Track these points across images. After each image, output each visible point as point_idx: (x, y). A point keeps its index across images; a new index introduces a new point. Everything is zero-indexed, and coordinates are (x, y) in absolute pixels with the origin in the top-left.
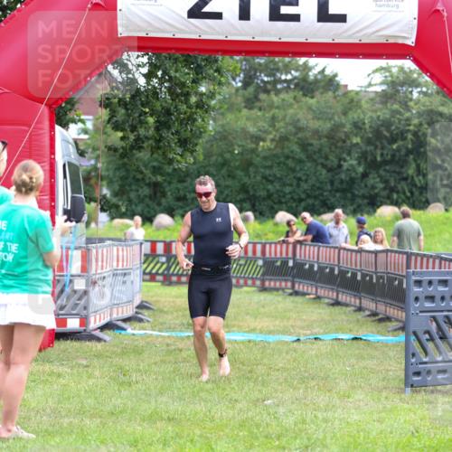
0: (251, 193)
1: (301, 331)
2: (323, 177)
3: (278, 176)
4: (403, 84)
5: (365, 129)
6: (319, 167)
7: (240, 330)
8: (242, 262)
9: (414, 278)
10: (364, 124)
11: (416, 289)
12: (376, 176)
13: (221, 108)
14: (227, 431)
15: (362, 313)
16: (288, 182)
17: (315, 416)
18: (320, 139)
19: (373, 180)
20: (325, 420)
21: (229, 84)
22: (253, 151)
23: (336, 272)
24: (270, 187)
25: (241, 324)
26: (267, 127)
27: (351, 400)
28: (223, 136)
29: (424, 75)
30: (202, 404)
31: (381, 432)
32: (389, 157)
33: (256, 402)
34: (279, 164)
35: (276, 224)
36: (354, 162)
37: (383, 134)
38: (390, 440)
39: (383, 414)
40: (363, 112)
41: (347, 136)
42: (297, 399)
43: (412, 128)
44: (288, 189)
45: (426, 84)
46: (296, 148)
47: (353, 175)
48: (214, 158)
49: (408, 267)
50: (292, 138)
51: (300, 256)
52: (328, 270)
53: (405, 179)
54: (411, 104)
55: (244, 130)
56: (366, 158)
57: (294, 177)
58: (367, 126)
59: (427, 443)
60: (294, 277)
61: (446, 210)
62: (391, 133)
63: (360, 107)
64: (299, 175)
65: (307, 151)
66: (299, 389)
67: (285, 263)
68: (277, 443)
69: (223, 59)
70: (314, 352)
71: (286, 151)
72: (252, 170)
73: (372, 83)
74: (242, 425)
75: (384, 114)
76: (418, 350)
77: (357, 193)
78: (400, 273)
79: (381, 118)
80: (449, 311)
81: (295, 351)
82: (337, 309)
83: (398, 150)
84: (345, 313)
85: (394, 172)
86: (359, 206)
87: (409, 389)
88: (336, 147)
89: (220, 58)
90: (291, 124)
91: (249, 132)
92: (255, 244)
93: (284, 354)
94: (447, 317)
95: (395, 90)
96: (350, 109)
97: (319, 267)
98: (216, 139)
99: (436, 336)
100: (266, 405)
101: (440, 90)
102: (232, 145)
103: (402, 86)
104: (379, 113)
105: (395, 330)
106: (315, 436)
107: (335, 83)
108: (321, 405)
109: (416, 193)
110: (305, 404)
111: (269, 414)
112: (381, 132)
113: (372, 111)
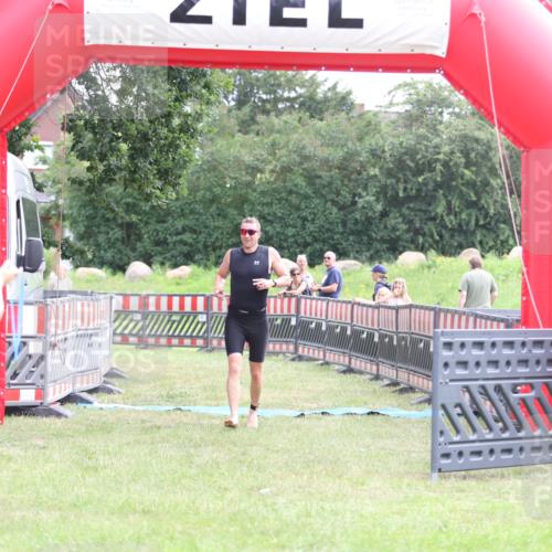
1: (305, 404)
2: (333, 216)
3: (279, 215)
4: (431, 104)
5: (385, 158)
6: (329, 205)
9: (443, 339)
10: (384, 151)
11: (446, 353)
12: (398, 215)
13: (210, 131)
14: (215, 526)
15: (379, 382)
16: (291, 223)
17: (322, 508)
18: (331, 170)
19: (394, 220)
21: (220, 103)
22: (249, 184)
23: (349, 332)
24: (269, 228)
26: (266, 155)
27: (365, 487)
28: (212, 166)
29: (457, 93)
30: (185, 493)
31: (402, 527)
32: (414, 192)
33: (250, 491)
34: (280, 200)
36: (372, 199)
37: (407, 164)
38: (413, 537)
39: (405, 506)
40: (383, 137)
42: (300, 487)
43: (441, 156)
44: (290, 231)
45: (459, 104)
46: (301, 181)
47: (370, 214)
48: (200, 194)
49: (436, 325)
50: (296, 168)
51: (305, 313)
52: (338, 330)
53: (434, 219)
54: (441, 127)
55: (238, 160)
56: (386, 194)
57: (298, 217)
58: (388, 155)
59: (458, 540)
60: (297, 338)
61: (483, 256)
62: (417, 164)
63: (379, 131)
64: (304, 214)
65: (314, 184)
66: (303, 474)
67: (286, 321)
68: (275, 540)
69: (212, 73)
70: (321, 430)
71: (289, 184)
72: (247, 207)
73: (394, 102)
74: (233, 519)
75: (408, 139)
76: (448, 426)
77: (374, 235)
78: (427, 334)
79: (404, 144)
80: (485, 379)
81: (298, 428)
82: (350, 377)
83: (425, 184)
84: (359, 382)
85: (420, 210)
86: (377, 252)
87: (436, 475)
88: (350, 180)
89: (209, 71)
90: (295, 152)
91: (243, 161)
93: (285, 433)
94: (483, 387)
95: (421, 112)
96: (367, 133)
97: (328, 327)
98: (204, 170)
99: (470, 412)
100: (262, 495)
101: (476, 110)
102: (223, 177)
103: (430, 106)
104: (401, 139)
105: (420, 403)
106: (321, 532)
107: (349, 102)
108: (329, 496)
109: (447, 235)
110: (310, 493)
111: (266, 506)
112: (404, 161)
113: (394, 136)
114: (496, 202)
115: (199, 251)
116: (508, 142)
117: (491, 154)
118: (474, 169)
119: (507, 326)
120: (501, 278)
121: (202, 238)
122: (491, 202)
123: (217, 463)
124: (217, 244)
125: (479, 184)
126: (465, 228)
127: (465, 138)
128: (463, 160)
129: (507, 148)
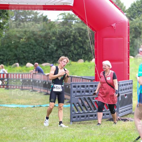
0: (18, 56)
1: (35, 104)
2: (42, 51)
3: (27, 50)
4: (69, 19)
5: (57, 34)
6: (41, 48)
7: (14, 103)
8: (15, 80)
9: (73, 85)
10: (56, 33)
11: (74, 89)
12: (60, 50)
13: (7, 28)
14: (10, 138)
16: (31, 53)
17: (40, 133)
18: (41, 38)
19: (60, 52)
20: (43, 134)
22: (19, 42)
23: (47, 83)
24: (24, 54)
25: (14, 101)
26: (23, 34)
27: (52, 127)
28: (8, 37)
29: (76, 16)
30: (1, 129)
31: (62, 138)
32: (65, 44)
33: (20, 128)
34: (27, 46)
35: (27, 67)
36: (53, 46)
38: (65, 140)
39: (63, 132)
40: (56, 29)
41: (51, 37)
42: (33, 127)
43: (72, 34)
44: (30, 55)
45: (77, 19)
46: (33, 41)
47: (53, 50)
48: (5, 45)
49: (71, 81)
50: (32, 38)
51: (35, 78)
52: (44, 83)
53: (70, 51)
54: (72, 26)
55: (15, 36)
56: (57, 45)
57: (33, 51)
59: (78, 141)
60: (33, 85)
61: (84, 62)
62: (66, 36)
63: (55, 27)
64: (34, 50)
65: (37, 42)
66: (34, 123)
67: (29, 81)
69: (8, 11)
70: (39, 111)
71: (30, 42)
72: (18, 49)
73: (59, 19)
74: (15, 136)
75: (63, 29)
76: (75, 109)
77: (54, 56)
78: (69, 83)
79: (62, 31)
80: (85, 96)
81: (33, 110)
83: (68, 41)
85: (67, 49)
86: (55, 61)
87: (72, 123)
88: (47, 41)
90: (32, 33)
91: (17, 36)
92: (19, 74)
93: (29, 112)
94: (84, 98)
95: (67, 21)
96: (51, 28)
97: (41, 82)
98: (5, 38)
99: (81, 105)
100: (23, 129)
101: (82, 21)
102: (11, 40)
104: (61, 29)
105: (67, 103)
106: (40, 139)
107: (46, 19)
108: (42, 129)
109: (74, 56)
110: (36, 128)
111: (24, 132)
112: (62, 35)
113: (59, 28)
114: (88, 46)
115: (5, 61)
116: (91, 30)
117: (86, 33)
118: (82, 37)
119: (91, 81)
120: (90, 67)
121: (5, 57)
122: (86, 46)
123: (10, 121)
124: (10, 59)
125: (83, 41)
126: (79, 54)
127: (79, 29)
128: (78, 35)
129: (91, 31)
